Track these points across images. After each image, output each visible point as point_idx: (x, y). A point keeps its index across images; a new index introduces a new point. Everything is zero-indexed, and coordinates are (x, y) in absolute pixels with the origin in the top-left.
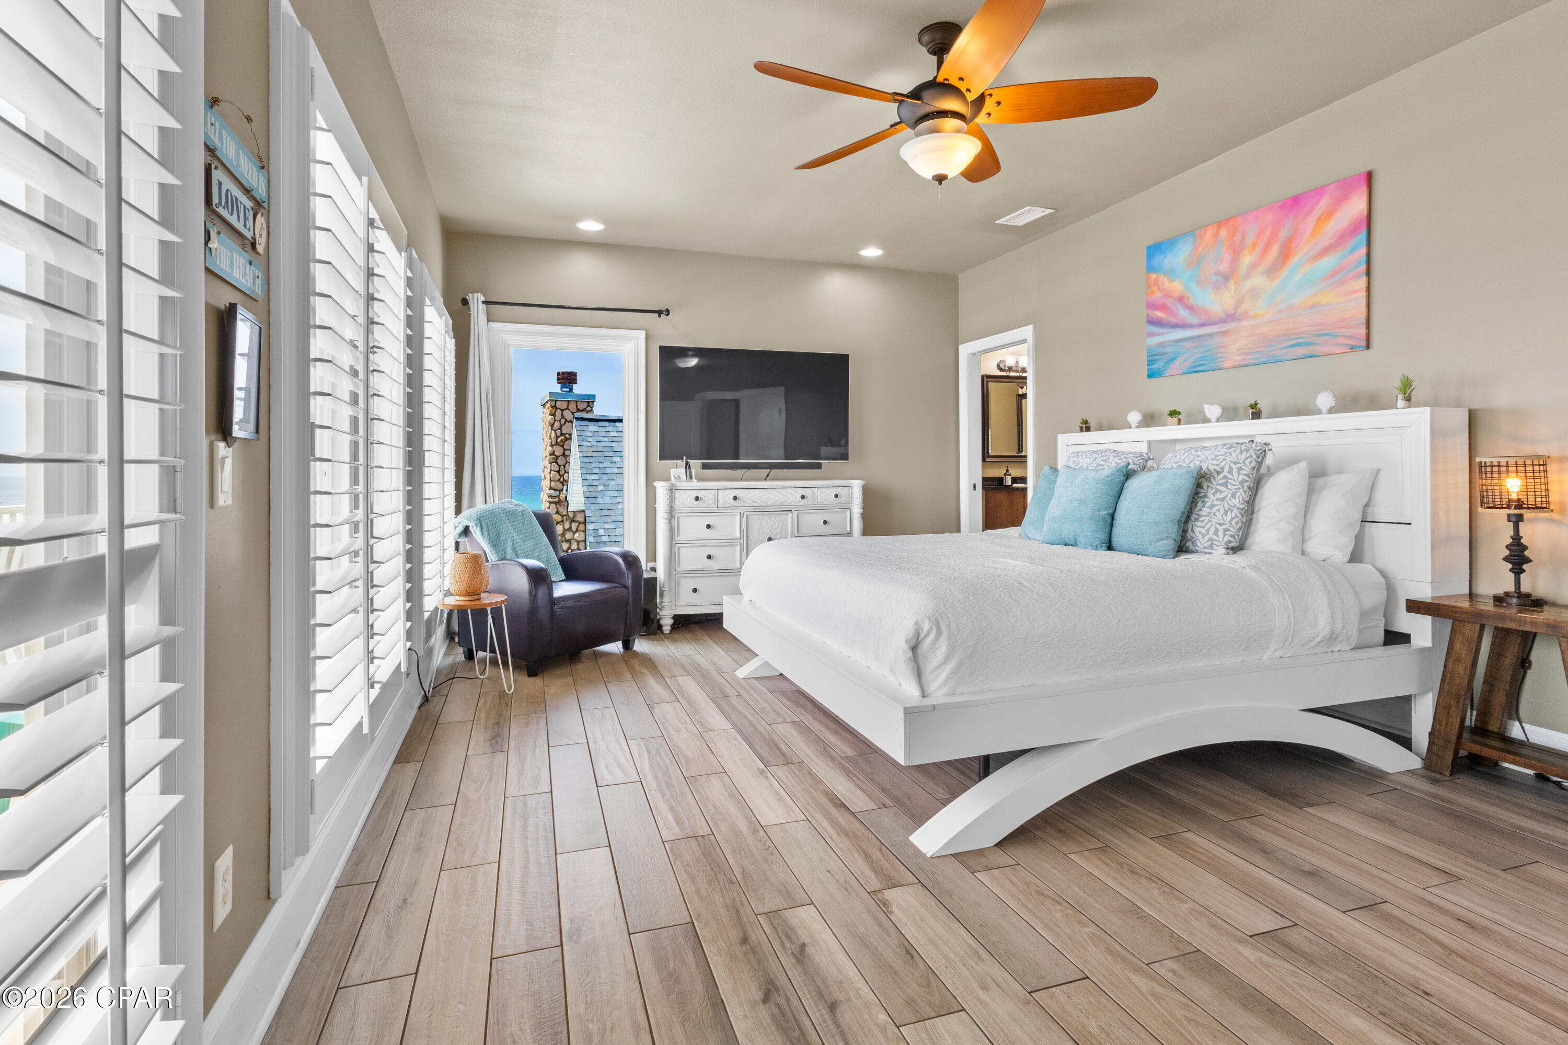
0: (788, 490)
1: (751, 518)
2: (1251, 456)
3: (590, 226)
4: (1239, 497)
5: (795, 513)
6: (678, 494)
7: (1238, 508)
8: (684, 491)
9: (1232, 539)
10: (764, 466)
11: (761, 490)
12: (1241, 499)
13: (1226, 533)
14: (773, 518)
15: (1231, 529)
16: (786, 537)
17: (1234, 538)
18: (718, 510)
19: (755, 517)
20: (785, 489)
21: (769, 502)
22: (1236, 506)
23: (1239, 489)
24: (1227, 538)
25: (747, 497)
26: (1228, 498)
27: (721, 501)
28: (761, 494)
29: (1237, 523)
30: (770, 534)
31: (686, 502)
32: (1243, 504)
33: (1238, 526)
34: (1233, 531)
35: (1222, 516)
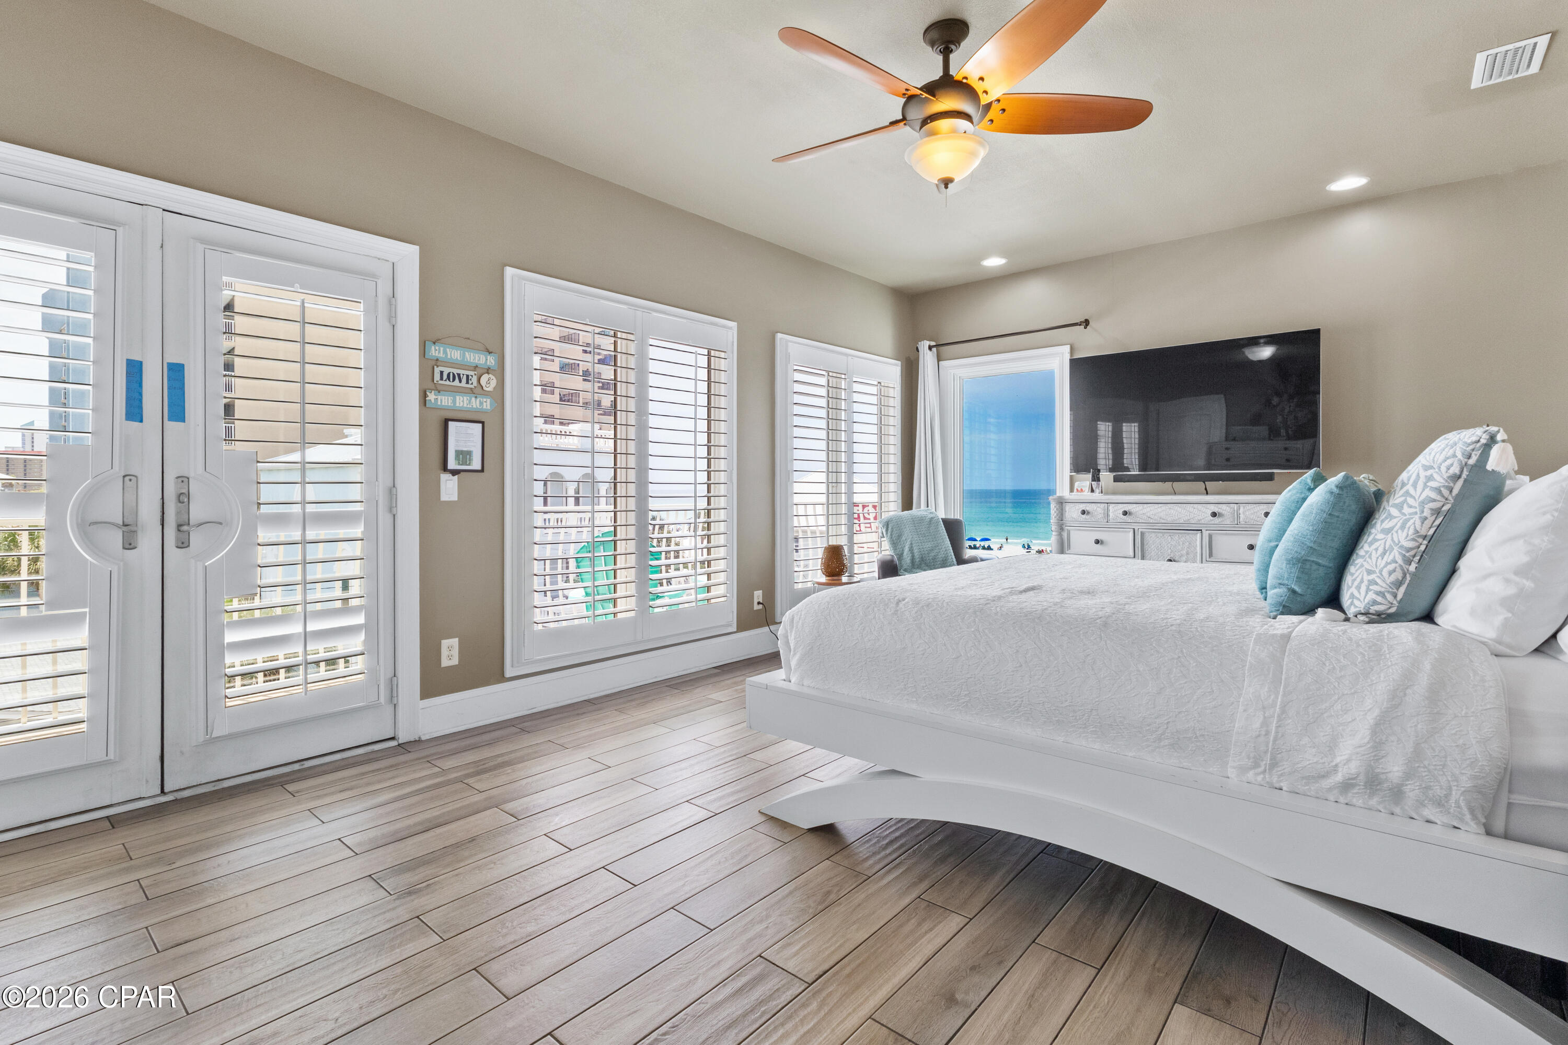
0: (1196, 506)
1: (1147, 536)
2: (1454, 456)
3: (994, 262)
4: (1409, 528)
5: (1206, 534)
6: (1068, 507)
7: (1402, 547)
8: (1073, 505)
9: (1379, 599)
10: (1189, 478)
11: (1160, 505)
12: (1411, 531)
13: (1371, 587)
14: (1176, 537)
15: (1379, 581)
16: (1194, 561)
17: (1384, 596)
18: (1107, 523)
19: (1153, 535)
20: (1192, 505)
21: (1169, 519)
22: (1399, 542)
23: (1416, 513)
24: (1371, 596)
25: (1141, 512)
26: (1395, 529)
27: (1111, 514)
28: (1160, 510)
29: (1390, 573)
30: (1172, 556)
31: (1075, 516)
32: (1413, 540)
33: (1393, 578)
34: (1382, 586)
35: (1378, 558)
